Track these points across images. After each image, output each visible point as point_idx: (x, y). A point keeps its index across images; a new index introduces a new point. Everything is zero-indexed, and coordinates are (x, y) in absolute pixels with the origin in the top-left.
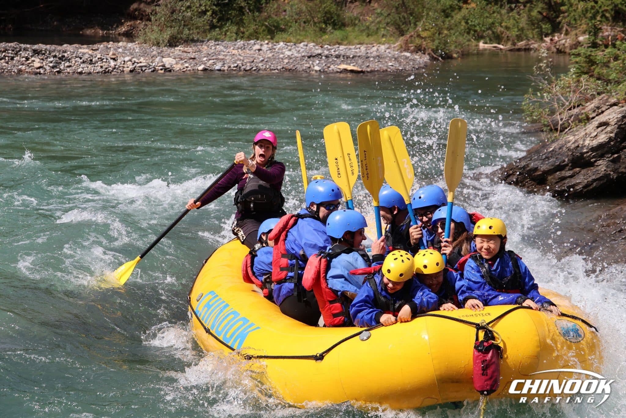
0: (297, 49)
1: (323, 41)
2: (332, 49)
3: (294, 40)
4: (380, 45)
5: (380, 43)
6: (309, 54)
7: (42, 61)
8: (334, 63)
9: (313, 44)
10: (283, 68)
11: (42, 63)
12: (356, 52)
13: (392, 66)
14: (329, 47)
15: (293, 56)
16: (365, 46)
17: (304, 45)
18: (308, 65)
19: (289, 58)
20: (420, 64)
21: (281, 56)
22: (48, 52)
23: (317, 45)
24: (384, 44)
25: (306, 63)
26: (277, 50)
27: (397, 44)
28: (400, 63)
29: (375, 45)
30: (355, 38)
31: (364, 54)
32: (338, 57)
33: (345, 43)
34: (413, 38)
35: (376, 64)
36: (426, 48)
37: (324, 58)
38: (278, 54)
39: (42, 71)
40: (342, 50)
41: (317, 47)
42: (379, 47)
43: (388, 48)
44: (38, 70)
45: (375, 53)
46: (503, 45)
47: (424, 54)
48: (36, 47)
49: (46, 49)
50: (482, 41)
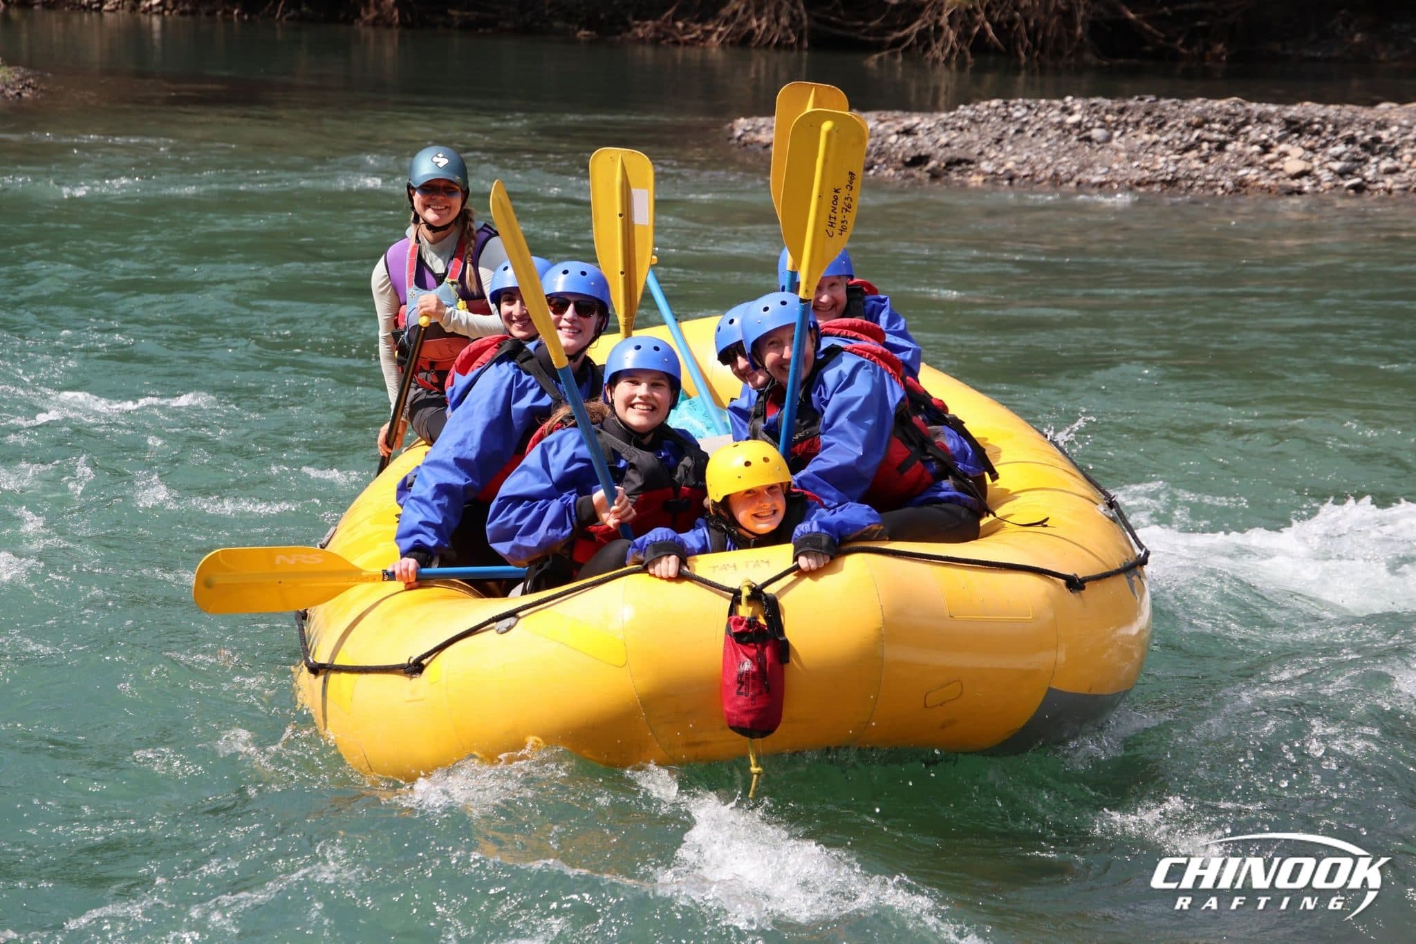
7: (1309, 154)
11: (1310, 160)
22: (1330, 128)
39: (1307, 184)
44: (1296, 183)
48: (1294, 111)
49: (1324, 118)
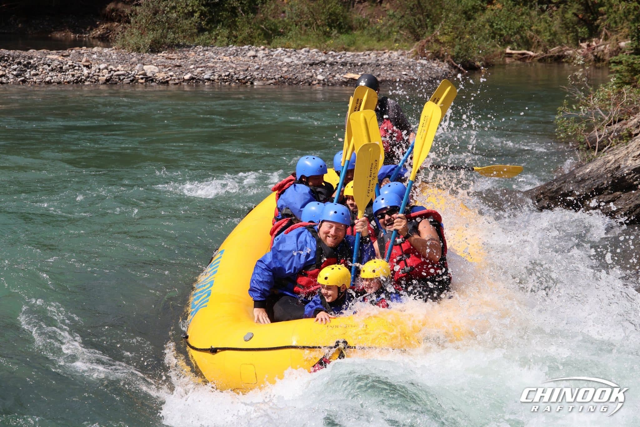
0: (297, 55)
1: (327, 46)
2: (337, 56)
3: (294, 46)
4: (393, 52)
5: (392, 49)
6: (312, 62)
7: (4, 68)
8: (340, 71)
9: (315, 50)
10: (281, 77)
11: (5, 71)
12: (365, 59)
13: (406, 75)
14: (334, 54)
15: (292, 64)
16: (375, 52)
17: (305, 51)
18: (310, 74)
19: (289, 65)
20: (438, 72)
21: (280, 63)
22: (11, 59)
23: (321, 50)
24: (397, 50)
25: (308, 72)
26: (274, 56)
27: (412, 50)
28: (415, 72)
29: (386, 51)
30: (364, 43)
31: (374, 62)
32: (344, 64)
33: (353, 48)
34: (430, 43)
35: (388, 73)
36: (445, 54)
37: (328, 65)
38: (275, 62)
39: (5, 80)
40: (349, 57)
41: (320, 54)
42: (391, 53)
43: (401, 55)
45: (387, 60)
46: (533, 52)
47: (443, 61)
49: (9, 55)
50: (509, 47)
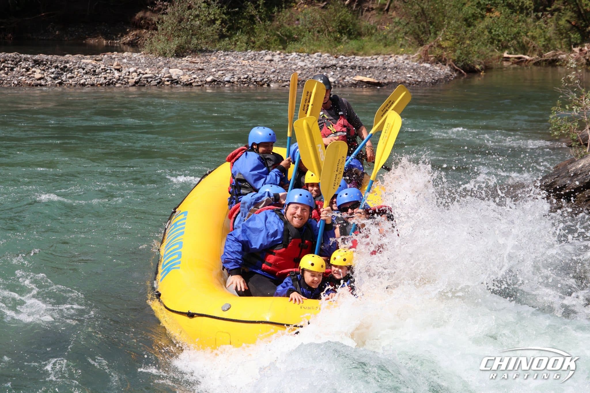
0: (310, 59)
1: (338, 51)
2: (347, 60)
3: (308, 51)
4: (399, 56)
5: (398, 54)
6: (323, 65)
7: (43, 72)
8: (349, 74)
9: (327, 54)
11: (43, 74)
12: (373, 63)
13: (410, 77)
14: (344, 58)
15: (306, 67)
16: (382, 56)
17: (318, 56)
19: (302, 68)
20: (440, 75)
21: (294, 67)
22: (49, 63)
23: (332, 55)
24: (402, 55)
26: (289, 60)
27: (416, 54)
28: (419, 75)
29: (392, 55)
30: (372, 48)
31: (381, 65)
32: (353, 68)
33: (361, 53)
34: (433, 48)
35: (394, 75)
36: (447, 58)
37: (338, 69)
38: (290, 65)
39: (43, 82)
40: (358, 61)
41: (331, 58)
42: (397, 57)
43: (406, 59)
44: (39, 82)
45: (393, 64)
46: (528, 56)
47: (445, 65)
48: (37, 57)
49: (47, 59)
50: (506, 52)
